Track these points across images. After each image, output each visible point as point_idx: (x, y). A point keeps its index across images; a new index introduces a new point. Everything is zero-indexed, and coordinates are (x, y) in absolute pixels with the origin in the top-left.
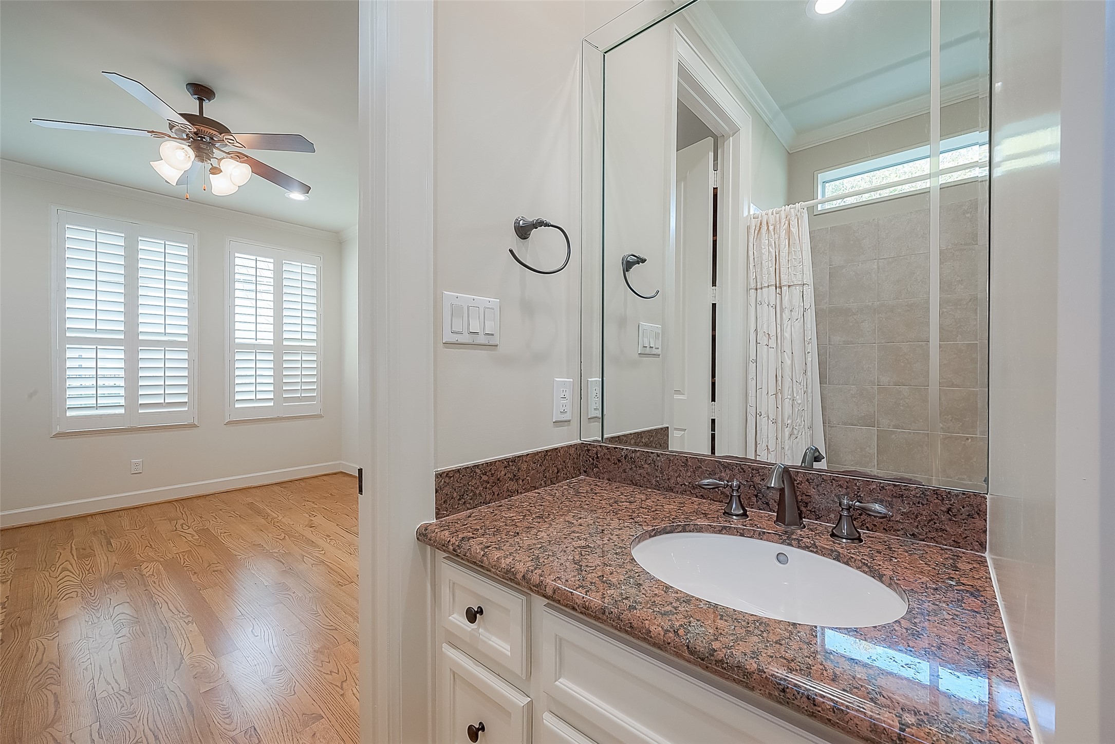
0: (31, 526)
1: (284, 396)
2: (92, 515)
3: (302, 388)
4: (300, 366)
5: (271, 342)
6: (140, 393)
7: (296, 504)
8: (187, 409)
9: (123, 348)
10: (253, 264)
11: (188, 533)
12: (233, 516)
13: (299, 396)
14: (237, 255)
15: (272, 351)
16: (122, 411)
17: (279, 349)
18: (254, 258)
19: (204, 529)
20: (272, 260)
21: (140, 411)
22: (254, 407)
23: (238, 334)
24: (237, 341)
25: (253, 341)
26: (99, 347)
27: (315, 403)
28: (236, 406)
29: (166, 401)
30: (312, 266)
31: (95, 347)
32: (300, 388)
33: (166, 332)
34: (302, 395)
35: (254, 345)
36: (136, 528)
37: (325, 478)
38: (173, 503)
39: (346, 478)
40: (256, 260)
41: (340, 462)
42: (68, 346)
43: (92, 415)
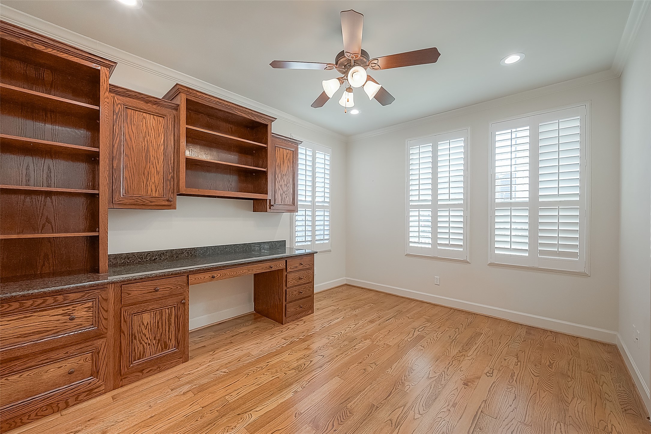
4: (557, 221)
6: (438, 237)
8: (462, 250)
9: (431, 210)
16: (430, 246)
21: (439, 248)
24: (497, 200)
27: (578, 259)
28: (496, 252)
29: (450, 243)
31: (418, 210)
33: (450, 198)
38: (452, 310)
41: (615, 333)
42: (410, 210)
43: (418, 247)
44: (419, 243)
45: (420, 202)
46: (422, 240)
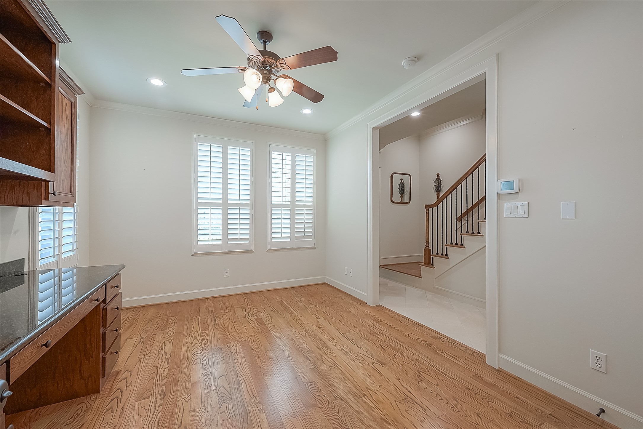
0: (183, 302)
1: (296, 235)
2: (208, 298)
3: (305, 231)
4: (304, 217)
5: (289, 203)
6: (229, 232)
7: (306, 305)
8: (249, 242)
9: (221, 208)
10: (281, 157)
11: (252, 321)
12: (273, 310)
13: (304, 235)
14: (273, 153)
15: (290, 209)
16: (220, 242)
17: (293, 207)
18: (281, 153)
19: (259, 318)
20: (290, 154)
21: (228, 243)
22: (281, 241)
23: (273, 199)
24: (273, 202)
25: (281, 203)
26: (211, 207)
27: (312, 239)
28: (272, 241)
29: (240, 238)
30: (309, 156)
31: (209, 207)
32: (304, 231)
33: (240, 199)
34: (305, 235)
35: (281, 205)
36: (227, 312)
37: (317, 286)
38: (242, 295)
39: (330, 288)
40: (282, 155)
41: (325, 276)
42: (199, 207)
43: (208, 244)
44: (210, 240)
45: (211, 200)
46: (213, 237)
